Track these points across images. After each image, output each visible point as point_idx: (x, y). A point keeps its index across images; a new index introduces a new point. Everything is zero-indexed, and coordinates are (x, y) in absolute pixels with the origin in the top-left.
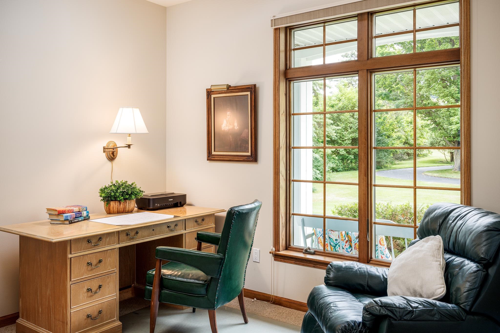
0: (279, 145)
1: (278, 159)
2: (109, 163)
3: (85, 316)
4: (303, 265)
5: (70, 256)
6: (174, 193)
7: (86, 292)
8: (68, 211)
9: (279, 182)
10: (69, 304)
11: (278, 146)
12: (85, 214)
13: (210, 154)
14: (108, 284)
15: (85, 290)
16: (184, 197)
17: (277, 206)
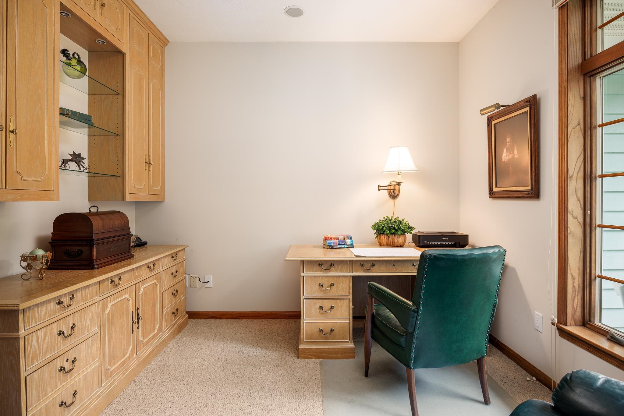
0: (567, 173)
1: (565, 194)
2: (391, 201)
3: (317, 329)
4: (601, 357)
5: (302, 274)
6: (456, 232)
7: (318, 309)
8: (334, 238)
9: (567, 227)
10: (303, 315)
11: (565, 174)
12: (348, 242)
13: (491, 191)
14: (341, 307)
15: (317, 306)
16: (466, 237)
17: (563, 260)
